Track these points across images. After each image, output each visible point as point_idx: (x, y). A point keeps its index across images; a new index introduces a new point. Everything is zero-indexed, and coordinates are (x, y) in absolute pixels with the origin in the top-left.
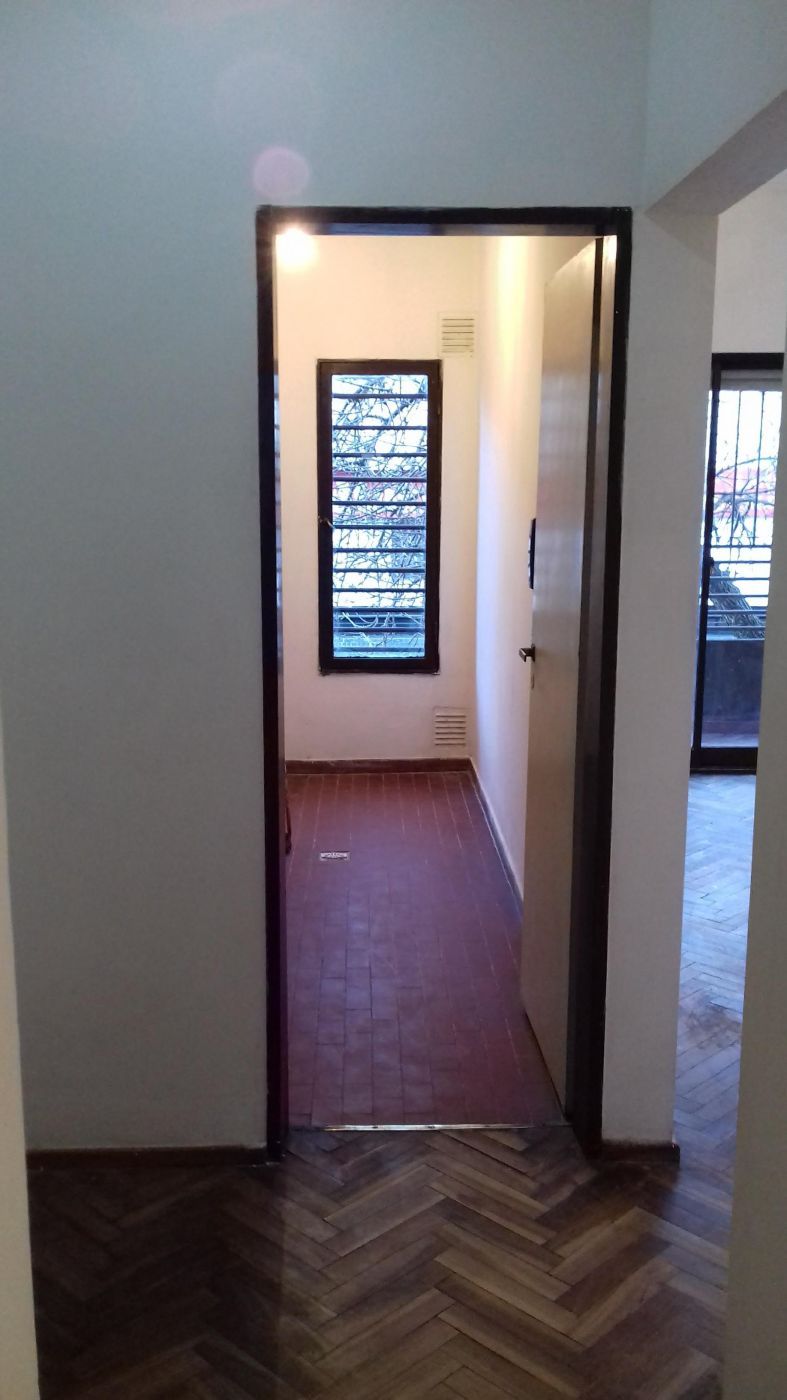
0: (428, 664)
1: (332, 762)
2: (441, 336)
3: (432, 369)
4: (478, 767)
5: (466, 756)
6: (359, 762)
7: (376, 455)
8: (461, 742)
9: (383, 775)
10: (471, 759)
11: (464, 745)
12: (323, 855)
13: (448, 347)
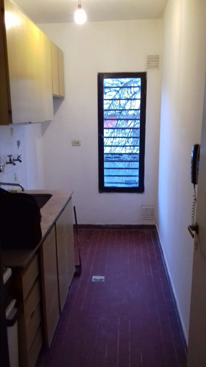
0: (140, 189)
1: (104, 225)
2: (146, 62)
3: (143, 76)
4: (158, 229)
5: (154, 224)
6: (114, 225)
7: (125, 110)
8: (152, 218)
9: (123, 230)
10: (156, 225)
11: (153, 220)
12: (94, 277)
13: (149, 66)
